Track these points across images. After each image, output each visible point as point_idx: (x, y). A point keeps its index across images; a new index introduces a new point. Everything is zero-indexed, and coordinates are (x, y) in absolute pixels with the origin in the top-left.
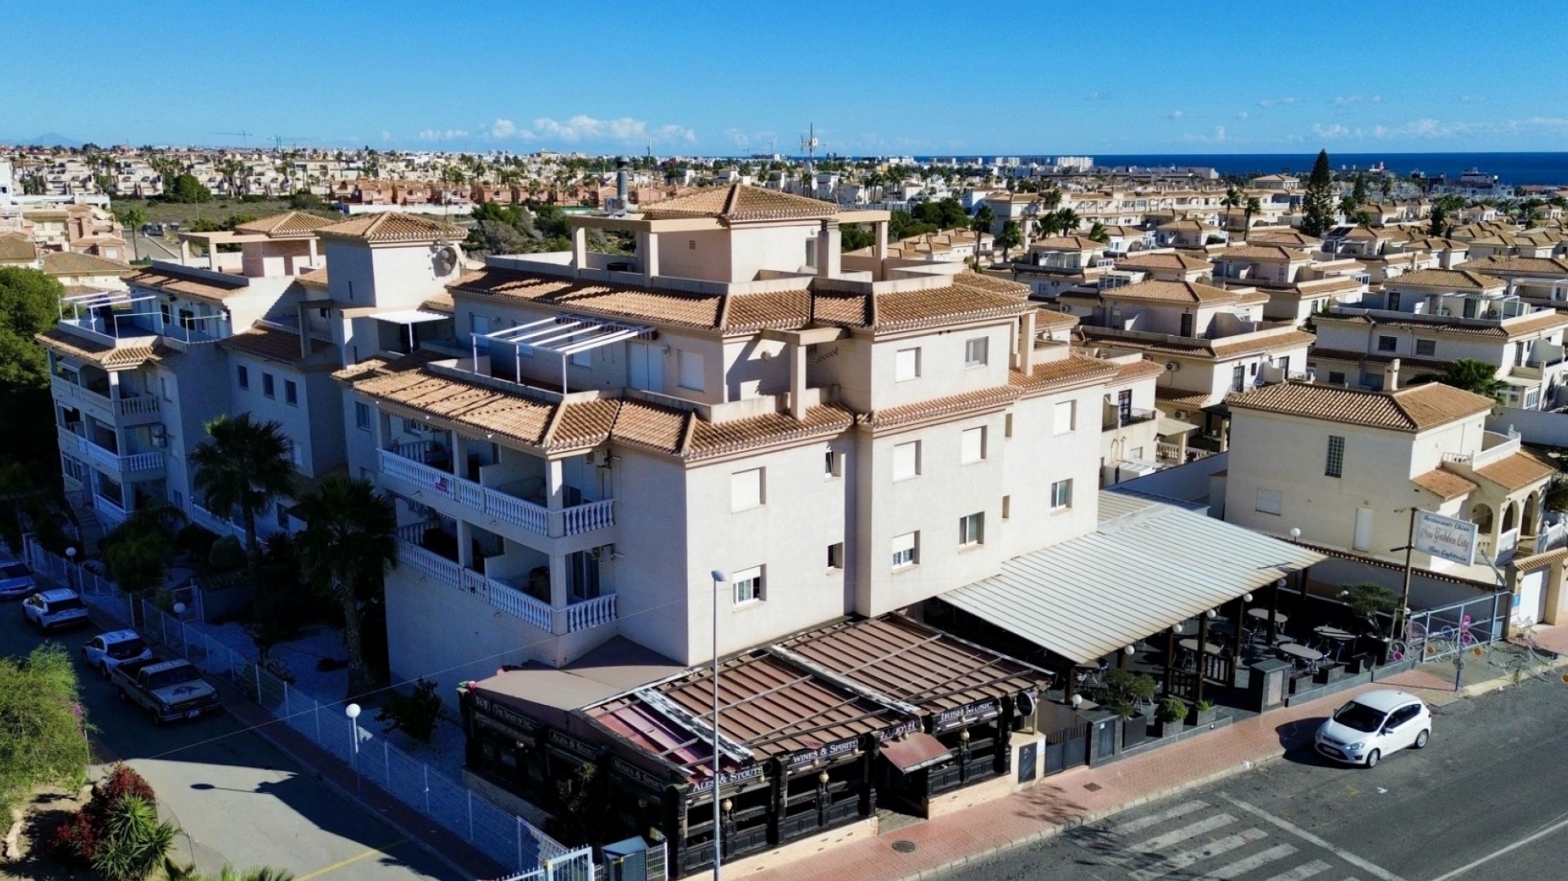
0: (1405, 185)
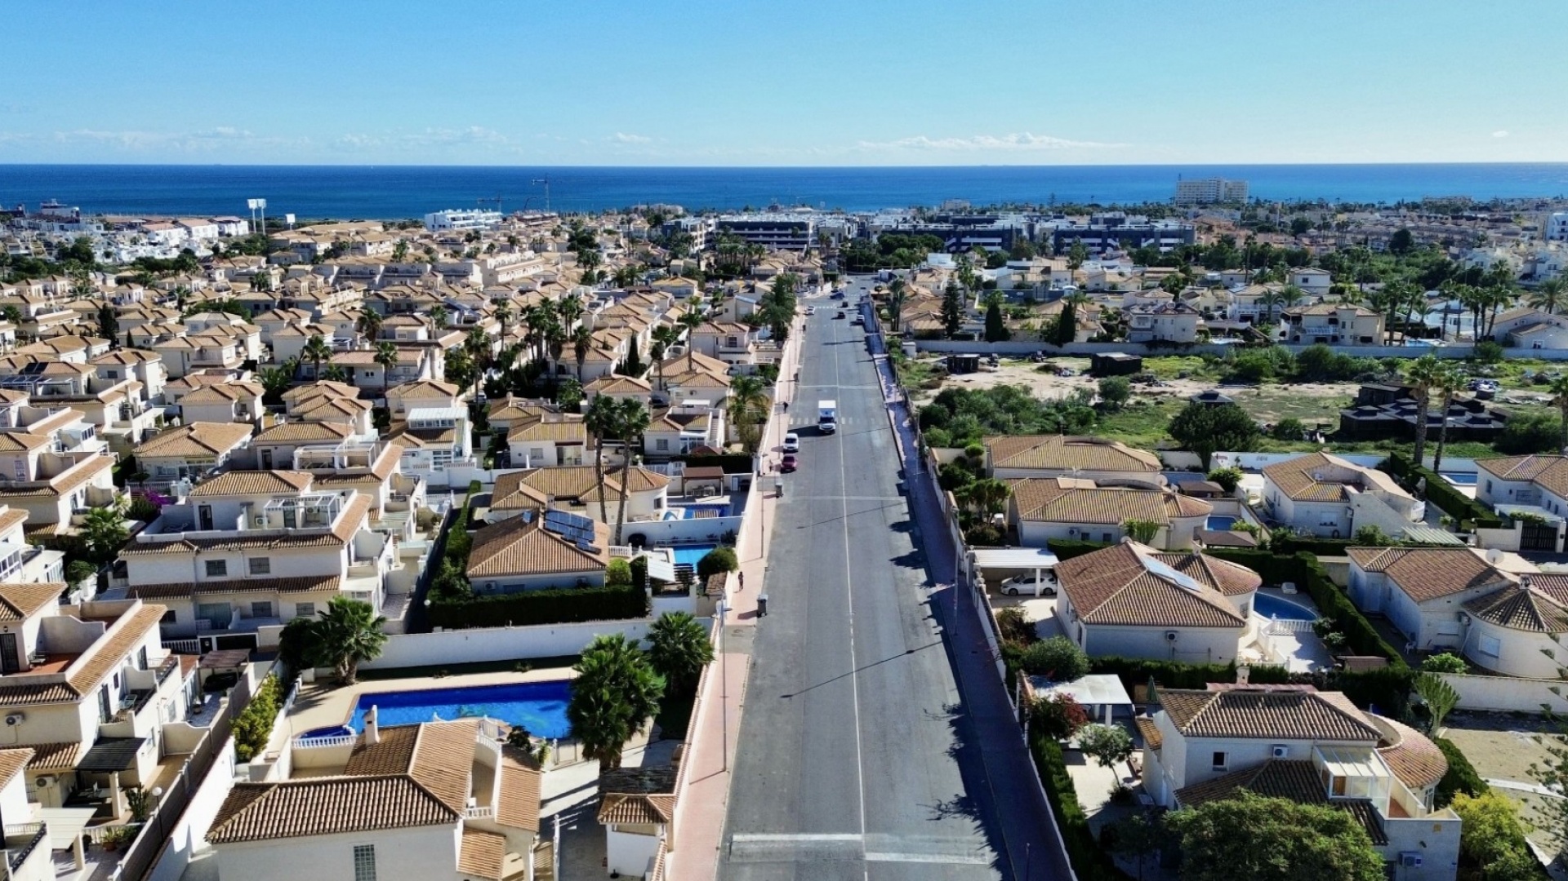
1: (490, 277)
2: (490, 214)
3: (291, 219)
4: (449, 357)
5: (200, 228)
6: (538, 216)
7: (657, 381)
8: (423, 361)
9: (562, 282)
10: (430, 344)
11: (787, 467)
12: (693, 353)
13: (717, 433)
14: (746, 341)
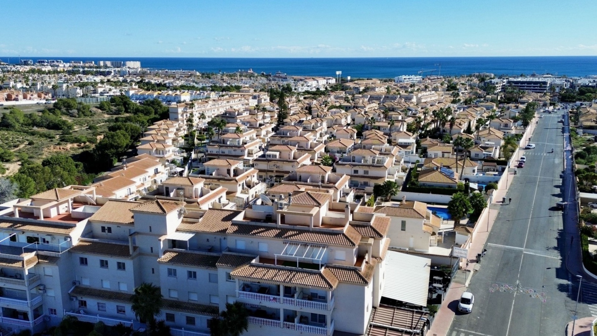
0: (262, 78)
1: (419, 100)
2: (418, 77)
3: (349, 78)
4: (408, 125)
5: (321, 81)
6: (436, 78)
7: (477, 136)
8: (401, 126)
9: (445, 102)
10: (402, 121)
11: (520, 166)
12: (491, 128)
13: (496, 154)
14: (511, 125)
